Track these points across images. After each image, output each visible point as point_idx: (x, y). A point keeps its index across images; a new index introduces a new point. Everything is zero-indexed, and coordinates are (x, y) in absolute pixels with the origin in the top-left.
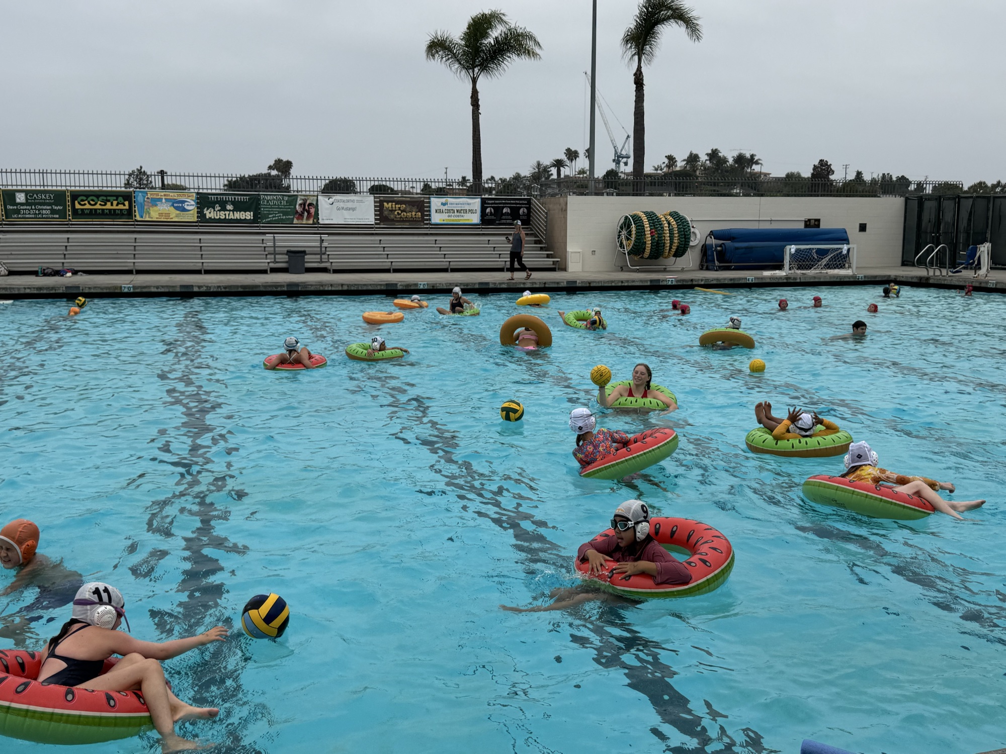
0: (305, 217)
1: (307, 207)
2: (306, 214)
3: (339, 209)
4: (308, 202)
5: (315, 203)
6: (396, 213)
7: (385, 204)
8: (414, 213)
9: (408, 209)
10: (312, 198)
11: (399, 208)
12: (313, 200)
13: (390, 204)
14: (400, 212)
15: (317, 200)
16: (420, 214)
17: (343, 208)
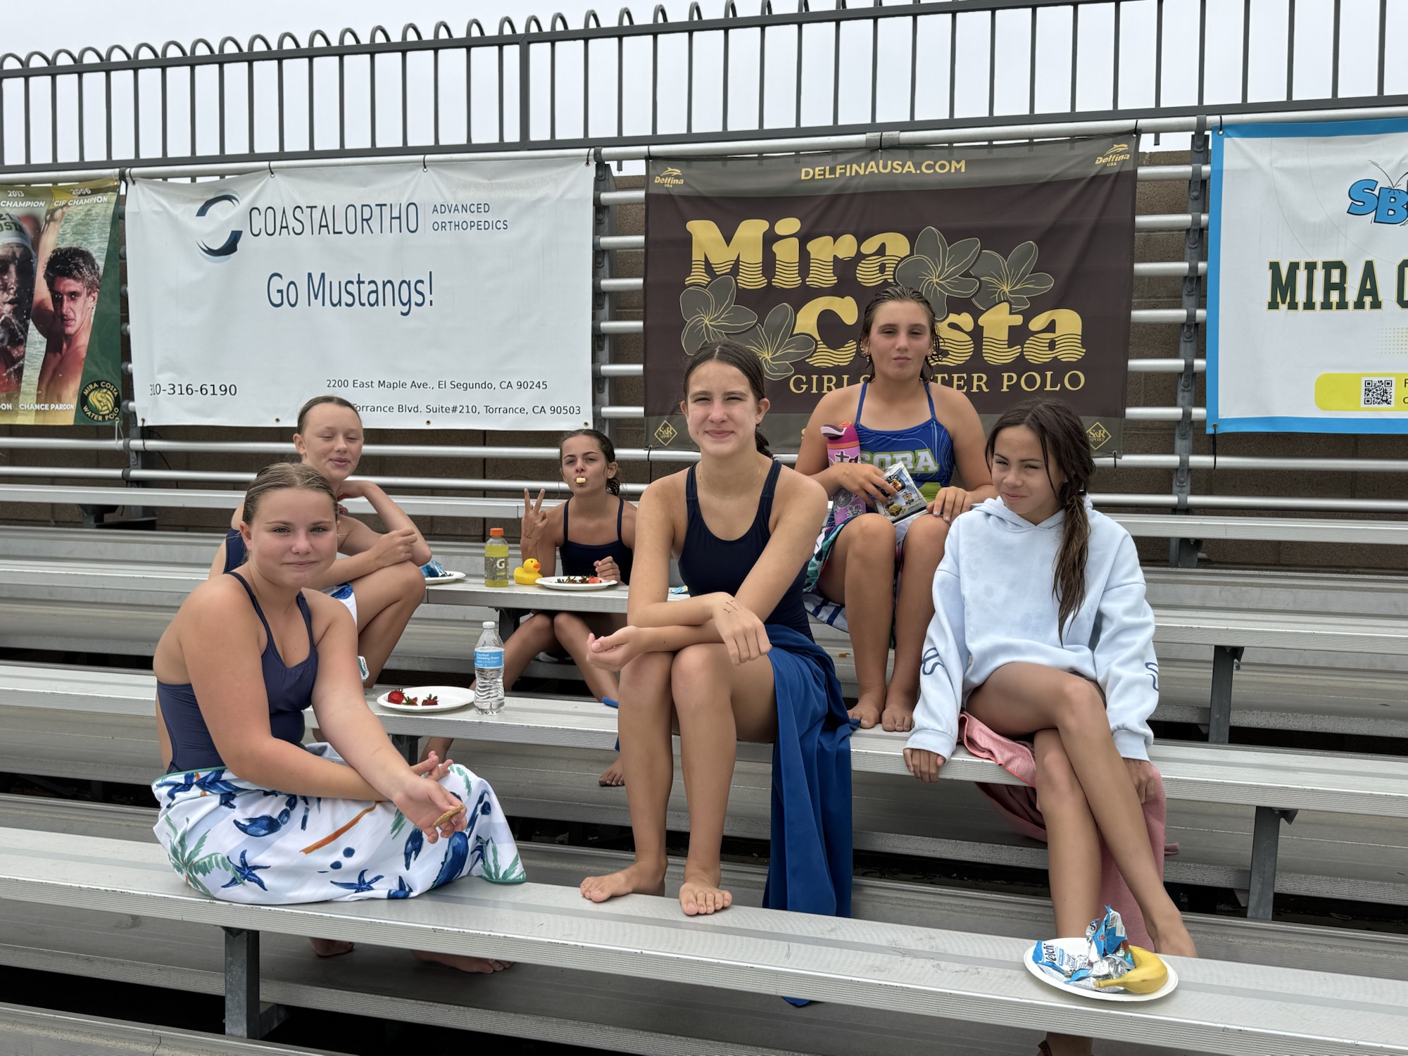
0: (31, 374)
1: (42, 290)
2: (36, 343)
3: (282, 300)
4: (50, 242)
5: (98, 248)
6: (807, 320)
7: (703, 232)
8: (998, 320)
9: (937, 277)
10: (77, 207)
11: (845, 269)
12: (83, 226)
13: (751, 230)
14: (848, 310)
15: (118, 218)
16: (1069, 322)
17: (318, 287)
